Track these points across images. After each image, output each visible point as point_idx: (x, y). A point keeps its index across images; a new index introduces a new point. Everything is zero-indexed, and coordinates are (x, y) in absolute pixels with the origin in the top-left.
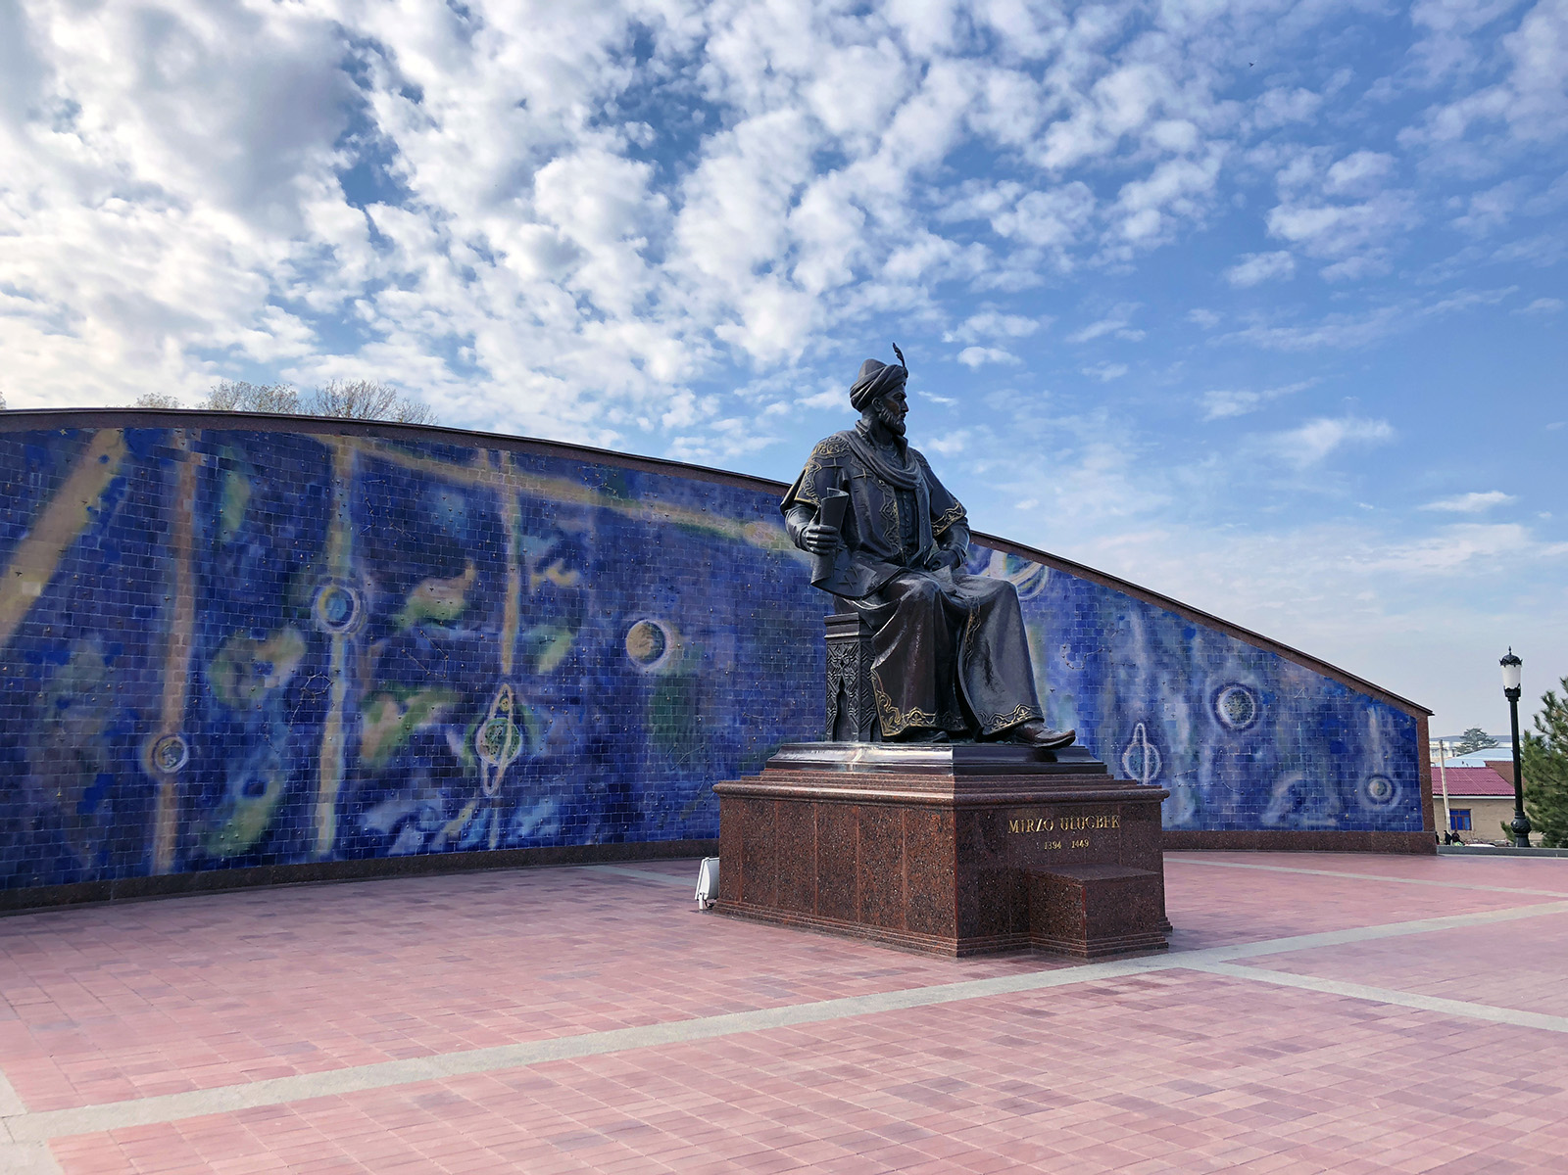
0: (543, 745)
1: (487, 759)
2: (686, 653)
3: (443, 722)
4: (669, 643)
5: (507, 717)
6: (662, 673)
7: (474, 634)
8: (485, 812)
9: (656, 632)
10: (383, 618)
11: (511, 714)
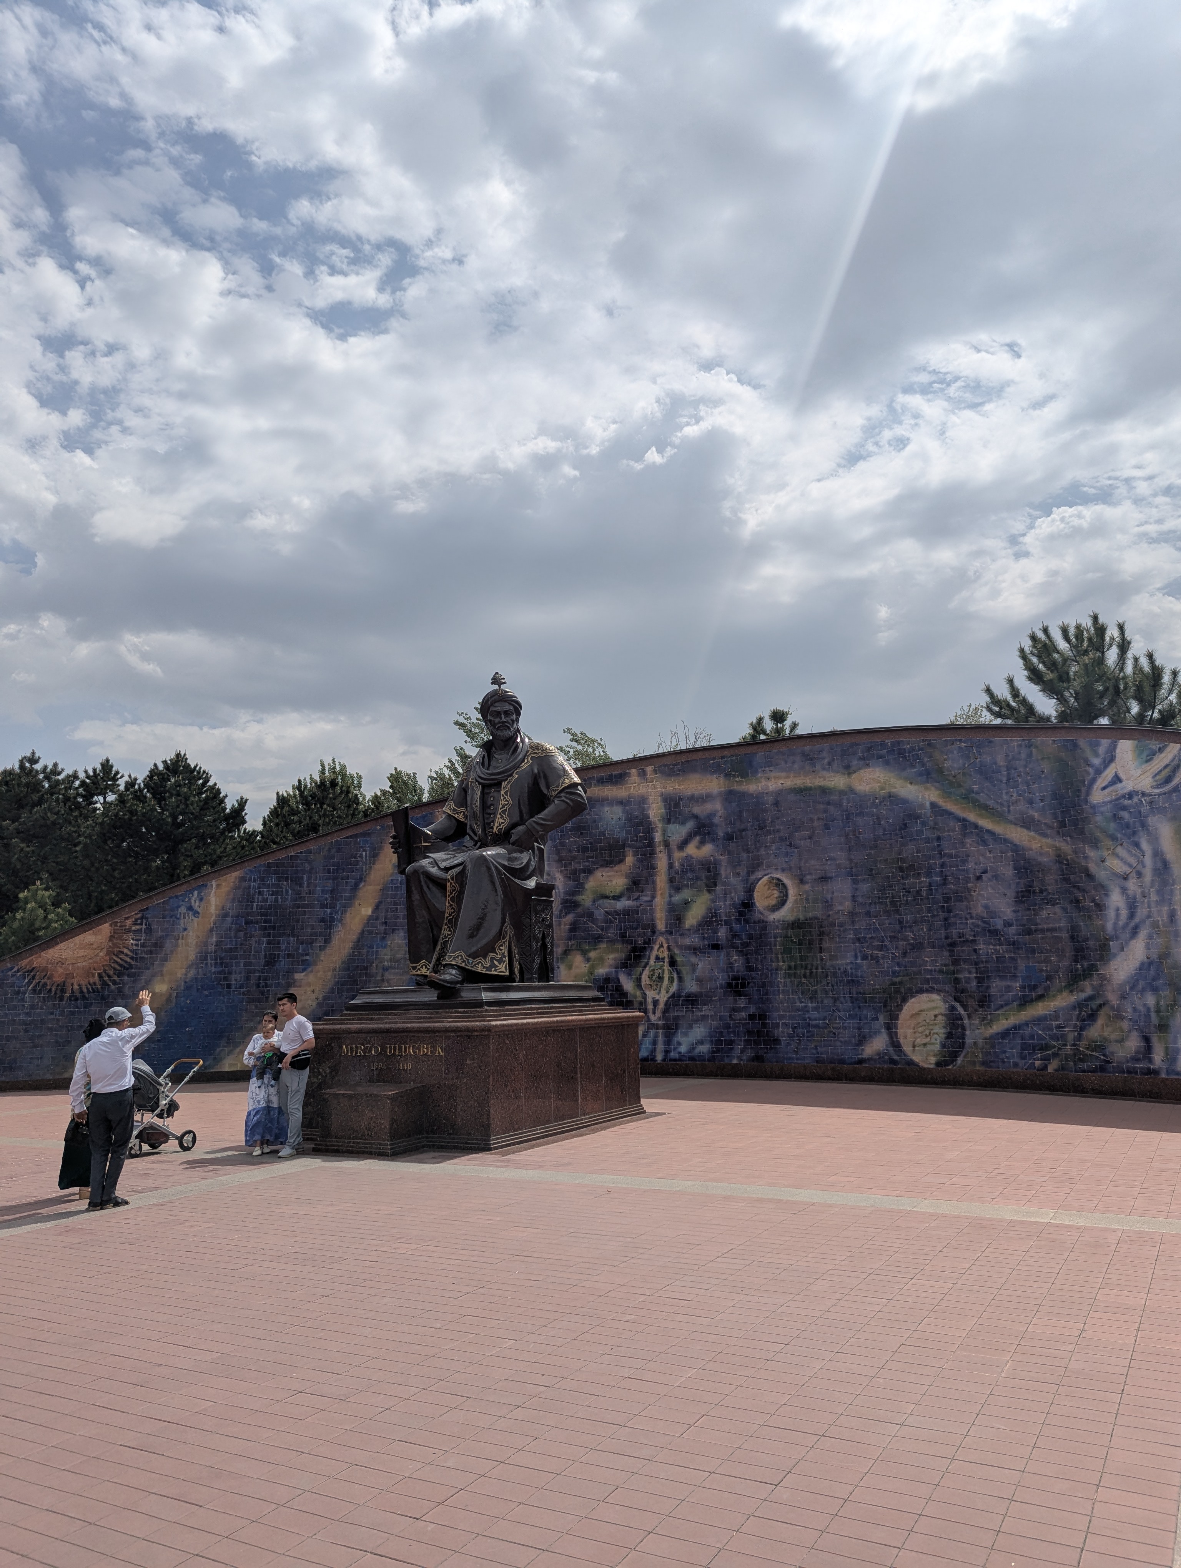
0: (694, 983)
1: (651, 994)
2: (807, 899)
3: (616, 968)
4: (792, 892)
5: (664, 962)
6: (787, 919)
7: (635, 903)
8: (652, 1033)
9: (780, 884)
10: (570, 900)
11: (667, 960)
